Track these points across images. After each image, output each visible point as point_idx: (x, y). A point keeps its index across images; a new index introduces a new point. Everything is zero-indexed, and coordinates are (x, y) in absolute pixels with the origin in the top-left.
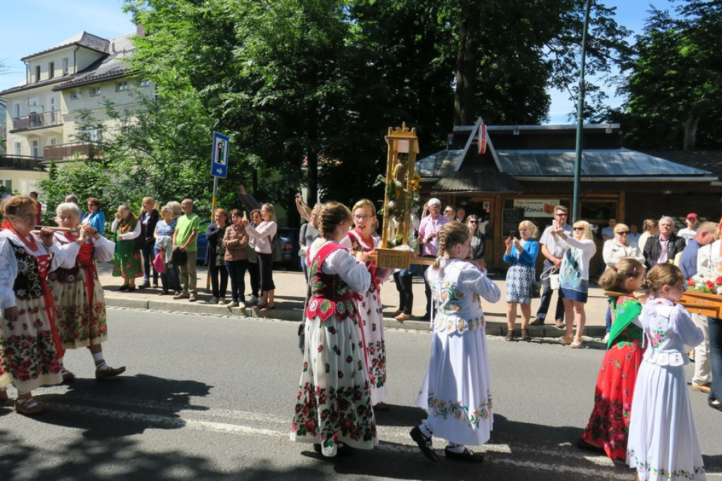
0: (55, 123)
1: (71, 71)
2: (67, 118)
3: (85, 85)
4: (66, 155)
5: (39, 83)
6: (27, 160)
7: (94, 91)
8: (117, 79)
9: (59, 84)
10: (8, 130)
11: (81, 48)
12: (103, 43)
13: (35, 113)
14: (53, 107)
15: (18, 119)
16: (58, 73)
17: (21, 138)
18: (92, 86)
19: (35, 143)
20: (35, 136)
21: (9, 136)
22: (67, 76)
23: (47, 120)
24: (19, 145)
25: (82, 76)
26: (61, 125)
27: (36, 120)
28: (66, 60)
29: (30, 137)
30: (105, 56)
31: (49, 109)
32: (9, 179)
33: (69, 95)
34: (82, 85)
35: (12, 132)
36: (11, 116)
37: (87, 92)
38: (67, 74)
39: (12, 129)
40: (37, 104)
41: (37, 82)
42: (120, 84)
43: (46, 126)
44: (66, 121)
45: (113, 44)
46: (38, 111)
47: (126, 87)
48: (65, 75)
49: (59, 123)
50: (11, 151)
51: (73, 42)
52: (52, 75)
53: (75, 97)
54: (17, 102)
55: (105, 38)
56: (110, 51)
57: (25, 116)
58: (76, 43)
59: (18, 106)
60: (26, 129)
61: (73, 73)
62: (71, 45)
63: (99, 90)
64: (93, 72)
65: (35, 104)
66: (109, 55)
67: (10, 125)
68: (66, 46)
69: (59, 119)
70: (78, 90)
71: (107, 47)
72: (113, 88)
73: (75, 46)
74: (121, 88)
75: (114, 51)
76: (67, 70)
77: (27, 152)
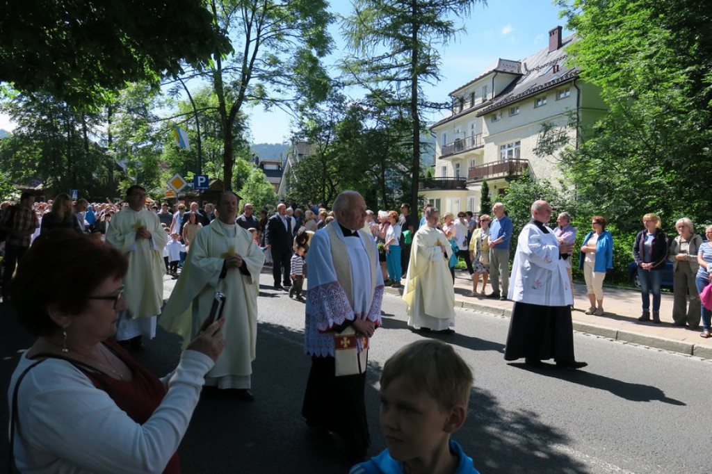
0: (475, 146)
1: (489, 97)
2: (487, 140)
3: (505, 106)
4: (488, 174)
5: (462, 112)
6: (452, 181)
7: (513, 112)
8: (535, 95)
9: (481, 110)
10: (437, 157)
11: (499, 74)
12: (516, 65)
13: (458, 139)
14: (473, 132)
15: (445, 146)
16: (478, 101)
17: (447, 163)
18: (511, 107)
19: (458, 166)
20: (458, 159)
21: (438, 161)
22: (487, 102)
23: (468, 144)
24: (445, 168)
25: (501, 99)
26: (483, 146)
27: (459, 145)
28: (485, 88)
29: (453, 160)
30: (519, 77)
31: (469, 134)
32: (438, 198)
33: (490, 119)
34: (501, 107)
35: (441, 158)
36: (440, 145)
37: (506, 113)
38: (486, 100)
39: (441, 155)
40: (460, 131)
41: (460, 112)
42: (539, 100)
43: (467, 149)
44: (486, 143)
45: (525, 64)
46: (461, 137)
47: (545, 102)
48: (484, 101)
49: (479, 145)
50: (438, 174)
51: (491, 70)
52: (473, 104)
53: (495, 119)
54: (444, 132)
55: (517, 60)
56: (523, 71)
57: (451, 142)
58: (495, 71)
59: (445, 136)
60: (452, 154)
61: (491, 98)
62: (490, 73)
63: (517, 109)
64: (510, 93)
65: (458, 132)
66: (522, 75)
67: (439, 152)
68: (485, 75)
69: (480, 141)
70: (498, 112)
71: (519, 68)
72: (532, 105)
73: (494, 73)
74: (540, 103)
75: (526, 70)
76: (485, 97)
77: (451, 174)
